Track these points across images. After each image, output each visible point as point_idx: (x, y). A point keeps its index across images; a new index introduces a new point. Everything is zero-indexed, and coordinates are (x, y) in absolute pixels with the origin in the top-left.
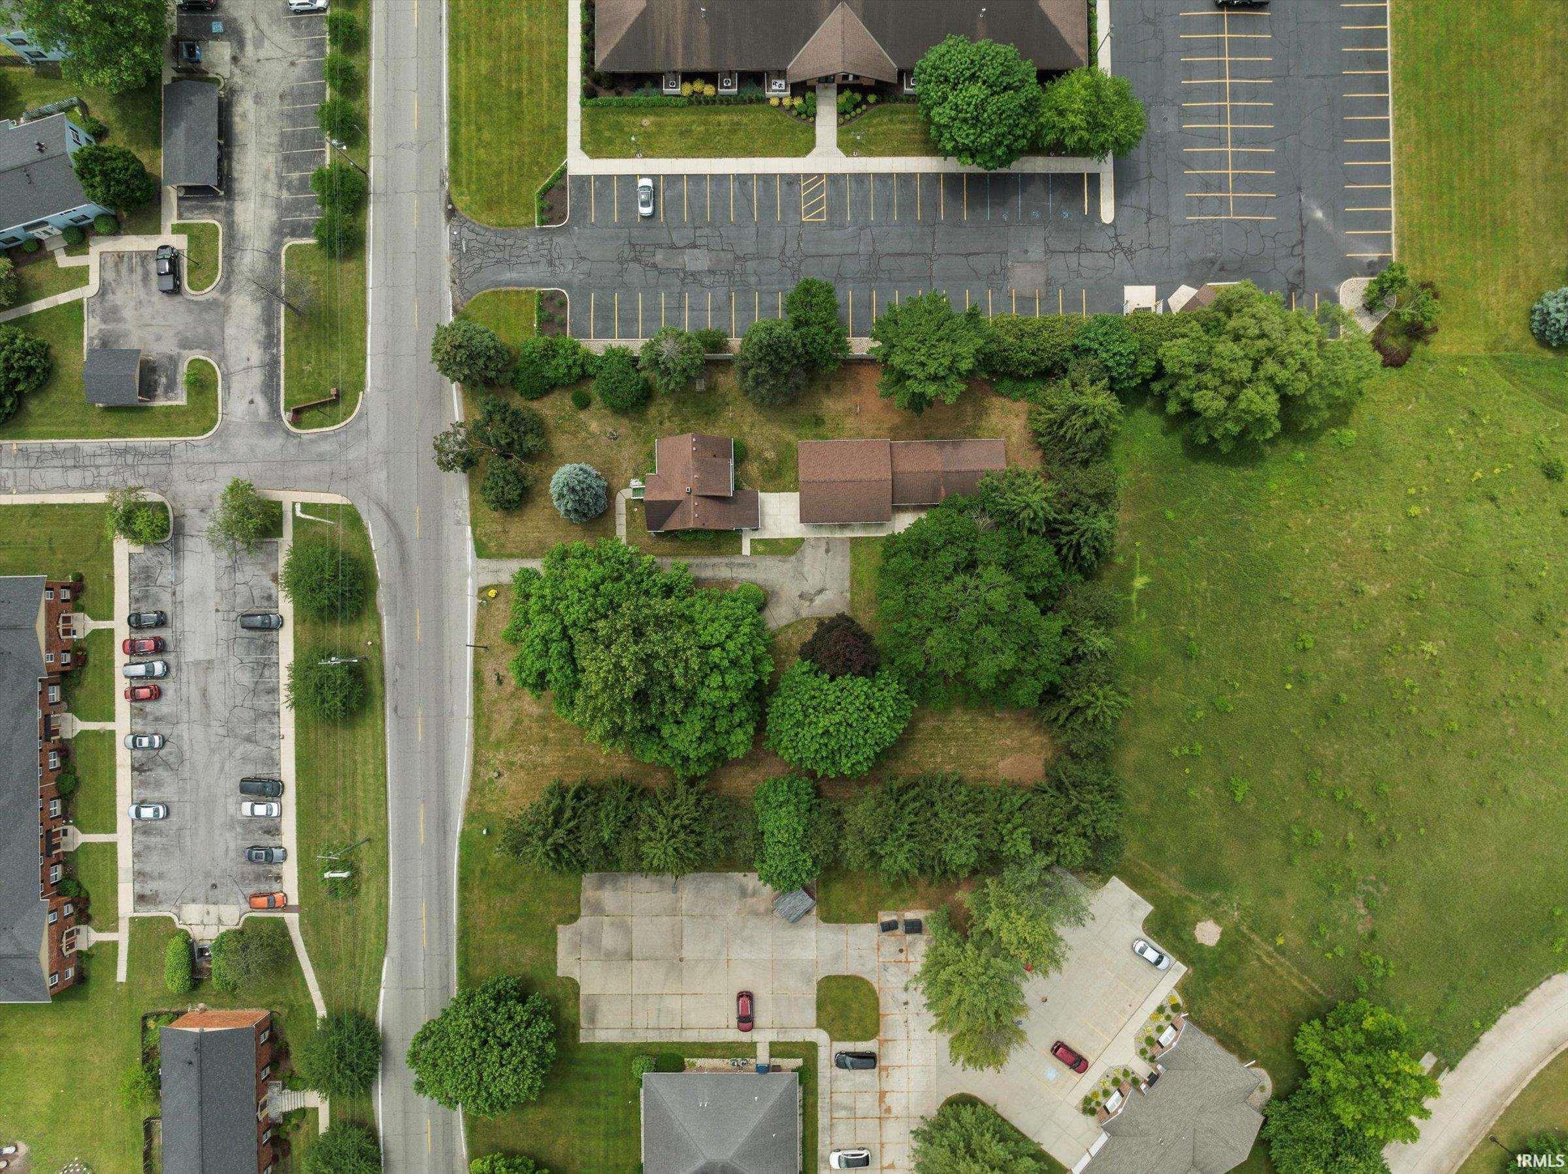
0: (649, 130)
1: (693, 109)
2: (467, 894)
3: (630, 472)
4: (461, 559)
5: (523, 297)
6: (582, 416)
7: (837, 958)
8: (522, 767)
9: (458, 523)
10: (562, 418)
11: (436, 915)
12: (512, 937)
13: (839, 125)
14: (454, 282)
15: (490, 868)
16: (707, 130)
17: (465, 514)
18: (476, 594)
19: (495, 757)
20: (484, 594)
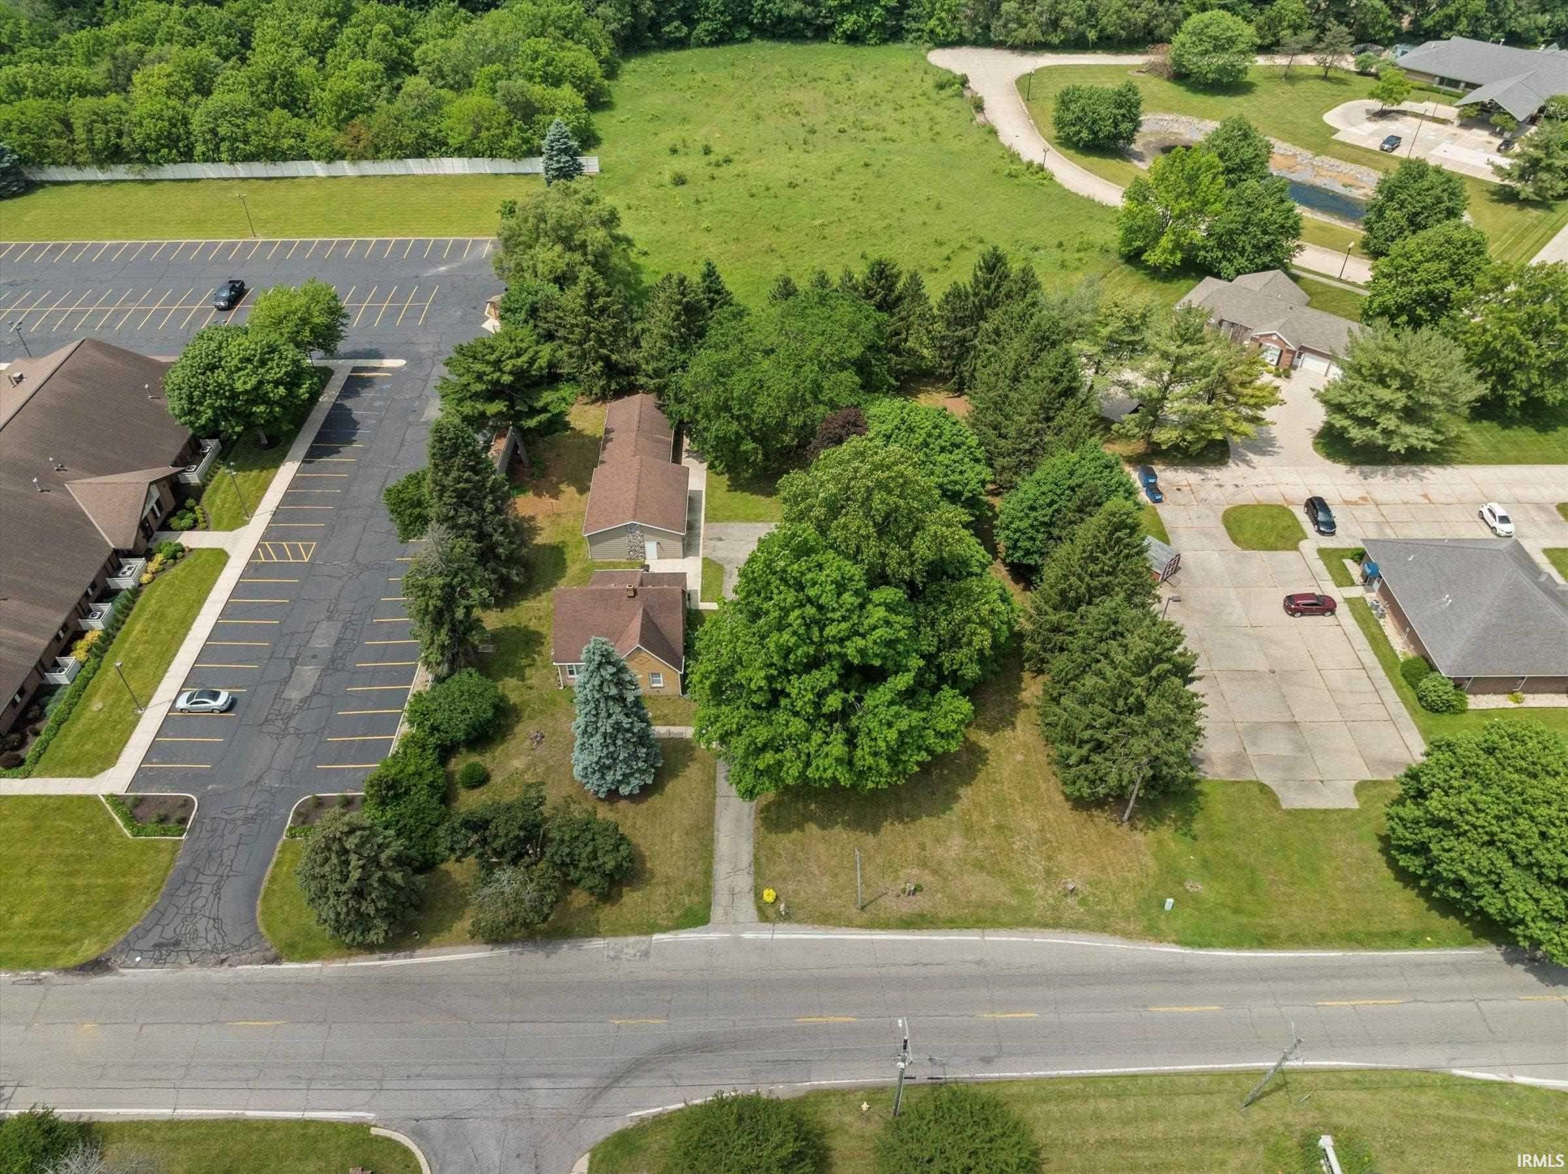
0: (110, 703)
1: (107, 656)
2: (1283, 935)
4: (710, 949)
6: (499, 779)
7: (1204, 533)
8: (1051, 858)
9: (646, 954)
11: (1339, 984)
12: (1327, 869)
13: (206, 528)
14: (223, 962)
15: (1229, 901)
16: (146, 642)
17: (631, 944)
18: (770, 925)
19: (1041, 898)
20: (770, 912)
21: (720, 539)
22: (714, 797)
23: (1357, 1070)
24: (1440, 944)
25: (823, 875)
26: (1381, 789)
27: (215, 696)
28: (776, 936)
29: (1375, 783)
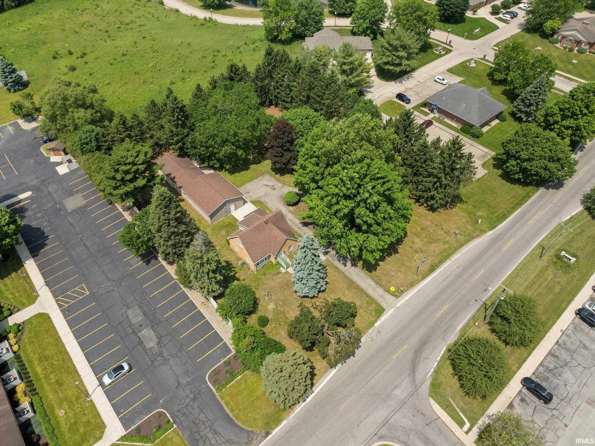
0: (67, 407)
3: (280, 276)
4: (393, 316)
5: (227, 398)
6: (271, 316)
8: (442, 229)
9: (379, 332)
10: (280, 324)
12: (497, 191)
15: (488, 212)
16: (52, 372)
17: (371, 332)
18: (401, 297)
19: (452, 240)
20: (397, 294)
21: (248, 192)
22: (344, 273)
23: (549, 234)
24: (533, 194)
25: (397, 273)
26: (487, 164)
27: (122, 368)
28: (406, 299)
29: (484, 163)
